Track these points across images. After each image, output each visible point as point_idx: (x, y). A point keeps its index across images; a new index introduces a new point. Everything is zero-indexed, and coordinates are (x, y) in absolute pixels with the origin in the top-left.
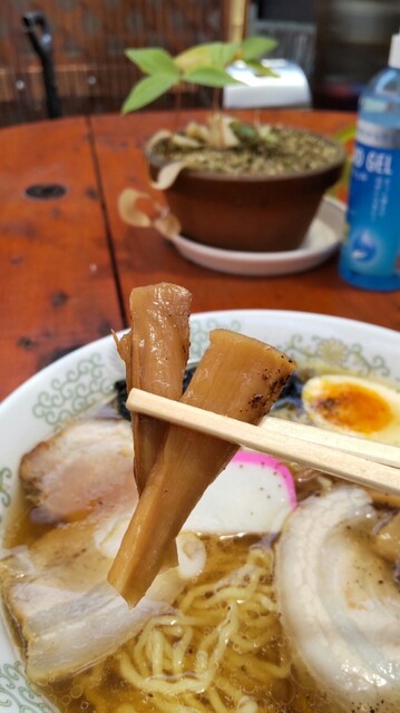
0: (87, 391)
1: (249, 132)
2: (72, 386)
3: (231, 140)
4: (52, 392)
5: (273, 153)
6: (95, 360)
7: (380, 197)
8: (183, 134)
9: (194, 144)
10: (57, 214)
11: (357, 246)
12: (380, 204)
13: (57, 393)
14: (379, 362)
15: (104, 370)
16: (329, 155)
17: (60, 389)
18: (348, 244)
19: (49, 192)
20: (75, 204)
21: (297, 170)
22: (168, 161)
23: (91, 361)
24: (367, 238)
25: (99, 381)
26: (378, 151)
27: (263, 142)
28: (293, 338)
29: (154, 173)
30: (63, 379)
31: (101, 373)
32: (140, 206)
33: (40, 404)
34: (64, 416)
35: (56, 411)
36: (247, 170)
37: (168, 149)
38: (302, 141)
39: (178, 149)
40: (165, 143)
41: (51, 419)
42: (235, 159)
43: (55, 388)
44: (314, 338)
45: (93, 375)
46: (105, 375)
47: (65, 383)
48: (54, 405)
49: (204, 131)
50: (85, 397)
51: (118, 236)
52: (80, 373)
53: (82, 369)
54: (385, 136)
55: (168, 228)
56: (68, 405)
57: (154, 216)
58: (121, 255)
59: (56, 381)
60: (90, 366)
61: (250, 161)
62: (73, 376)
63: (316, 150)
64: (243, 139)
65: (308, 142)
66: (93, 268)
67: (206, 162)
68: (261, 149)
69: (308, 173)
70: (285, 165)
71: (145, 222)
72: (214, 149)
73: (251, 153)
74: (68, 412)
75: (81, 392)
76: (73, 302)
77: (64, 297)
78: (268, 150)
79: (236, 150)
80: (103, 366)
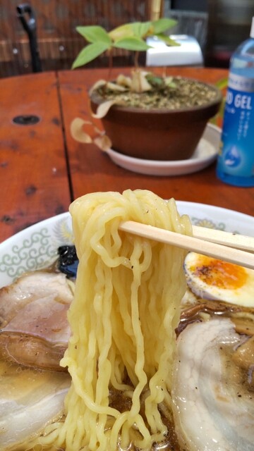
0: (38, 254)
1: (159, 81)
2: (27, 250)
3: (146, 86)
4: (12, 254)
5: (173, 95)
6: (44, 232)
7: (244, 124)
8: (115, 82)
9: (122, 89)
11: (228, 157)
12: (243, 129)
13: (16, 255)
15: (49, 239)
16: (211, 96)
17: (18, 253)
18: (223, 155)
19: (28, 120)
20: (45, 128)
21: (189, 106)
22: (104, 100)
23: (41, 233)
24: (235, 151)
25: (46, 247)
26: (242, 93)
27: (167, 88)
29: (94, 108)
30: (20, 245)
31: (48, 242)
32: (85, 129)
33: (4, 263)
34: (20, 271)
35: (15, 267)
36: (156, 106)
37: (104, 92)
38: (194, 87)
39: (112, 92)
40: (103, 88)
41: (11, 273)
42: (149, 99)
43: (14, 252)
45: (42, 243)
46: (50, 243)
47: (22, 248)
48: (13, 263)
49: (128, 81)
50: (36, 258)
51: (71, 149)
52: (33, 242)
53: (34, 239)
54: (247, 84)
55: (104, 145)
56: (23, 264)
57: (94, 136)
58: (73, 162)
59: (15, 247)
60: (40, 237)
61: (158, 100)
62: (27, 244)
63: (203, 93)
64: (154, 86)
65: (198, 88)
66: (55, 170)
67: (129, 101)
68: (166, 92)
69: (196, 108)
70: (181, 103)
71: (88, 140)
72: (135, 92)
73: (159, 94)
74: (24, 268)
75: (33, 254)
76: (39, 192)
77: (34, 189)
78: (171, 93)
79: (149, 93)
80: (49, 236)
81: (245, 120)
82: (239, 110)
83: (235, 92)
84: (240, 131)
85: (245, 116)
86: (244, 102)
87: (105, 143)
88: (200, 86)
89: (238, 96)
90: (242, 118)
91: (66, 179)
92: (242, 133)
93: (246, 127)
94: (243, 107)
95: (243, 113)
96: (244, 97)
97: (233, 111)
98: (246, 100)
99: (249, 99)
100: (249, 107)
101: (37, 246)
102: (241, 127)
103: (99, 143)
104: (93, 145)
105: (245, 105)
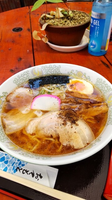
0: (26, 79)
1: (66, 13)
2: (22, 77)
3: (62, 16)
4: (18, 78)
6: (28, 72)
7: (97, 32)
8: (49, 14)
9: (52, 17)
10: (20, 35)
12: (97, 34)
13: (19, 79)
14: (89, 78)
15: (29, 74)
16: (87, 19)
17: (20, 78)
19: (18, 30)
20: (25, 33)
21: (77, 25)
22: (45, 22)
23: (27, 72)
25: (28, 77)
27: (70, 16)
28: (72, 70)
30: (20, 76)
31: (29, 75)
32: (39, 35)
33: (15, 80)
34: (20, 83)
35: (18, 82)
36: (64, 25)
37: (45, 19)
38: (81, 15)
39: (48, 18)
40: (45, 16)
41: (17, 84)
42: (62, 21)
43: (18, 77)
44: (76, 71)
45: (27, 75)
46: (30, 75)
47: (21, 77)
48: (18, 81)
49: (55, 13)
50: (25, 80)
51: (34, 42)
52: (24, 75)
53: (25, 74)
54: (98, 15)
56: (21, 81)
57: (42, 37)
58: (35, 47)
59: (19, 76)
60: (26, 73)
61: (66, 21)
62: (22, 75)
63: (84, 18)
64: (64, 15)
65: (82, 15)
66: (28, 51)
67: (54, 22)
68: (69, 18)
69: (80, 25)
70: (74, 22)
71: (40, 39)
72: (57, 18)
73: (66, 19)
74: (21, 82)
75: (24, 79)
76: (23, 60)
77: (21, 59)
78: (71, 18)
79: (62, 18)
80: (29, 73)
81: (97, 30)
82: (95, 26)
83: (94, 19)
84: (95, 34)
85: (97, 28)
86: (96, 23)
87: (46, 40)
88: (83, 14)
89: (95, 20)
90: (96, 29)
91: (32, 55)
92: (96, 35)
93: (98, 33)
94: (96, 25)
95: (96, 27)
96: (97, 21)
97: (93, 26)
98: (97, 22)
99: (99, 21)
100: (98, 25)
101: (25, 76)
102: (96, 33)
103: (44, 40)
104: (42, 41)
105: (97, 24)
